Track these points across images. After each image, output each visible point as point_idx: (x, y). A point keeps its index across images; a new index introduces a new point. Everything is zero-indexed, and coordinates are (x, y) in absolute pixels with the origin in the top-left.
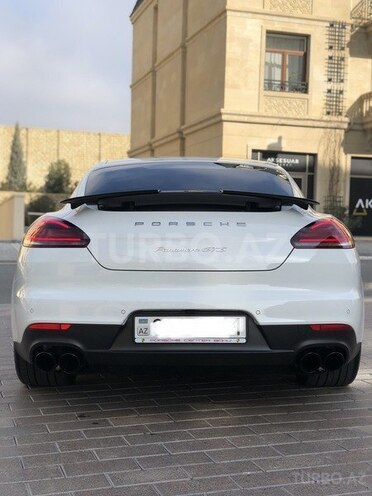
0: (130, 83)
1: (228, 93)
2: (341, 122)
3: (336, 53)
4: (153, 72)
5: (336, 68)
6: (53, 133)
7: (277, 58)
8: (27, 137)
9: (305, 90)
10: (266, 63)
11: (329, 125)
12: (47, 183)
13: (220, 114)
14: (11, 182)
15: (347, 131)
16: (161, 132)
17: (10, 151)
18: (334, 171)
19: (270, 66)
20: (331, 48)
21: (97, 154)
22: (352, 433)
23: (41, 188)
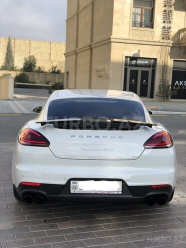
0: (66, 19)
1: (114, 28)
2: (169, 43)
3: (168, 9)
4: (78, 14)
5: (167, 16)
6: (28, 41)
7: (139, 11)
8: (15, 44)
9: (152, 27)
10: (133, 13)
11: (163, 44)
12: (24, 66)
13: (110, 39)
14: (6, 66)
15: (172, 47)
16: (81, 45)
17: (6, 50)
18: (165, 67)
19: (135, 14)
20: (165, 6)
21: (49, 53)
22: (169, 234)
23: (21, 69)
